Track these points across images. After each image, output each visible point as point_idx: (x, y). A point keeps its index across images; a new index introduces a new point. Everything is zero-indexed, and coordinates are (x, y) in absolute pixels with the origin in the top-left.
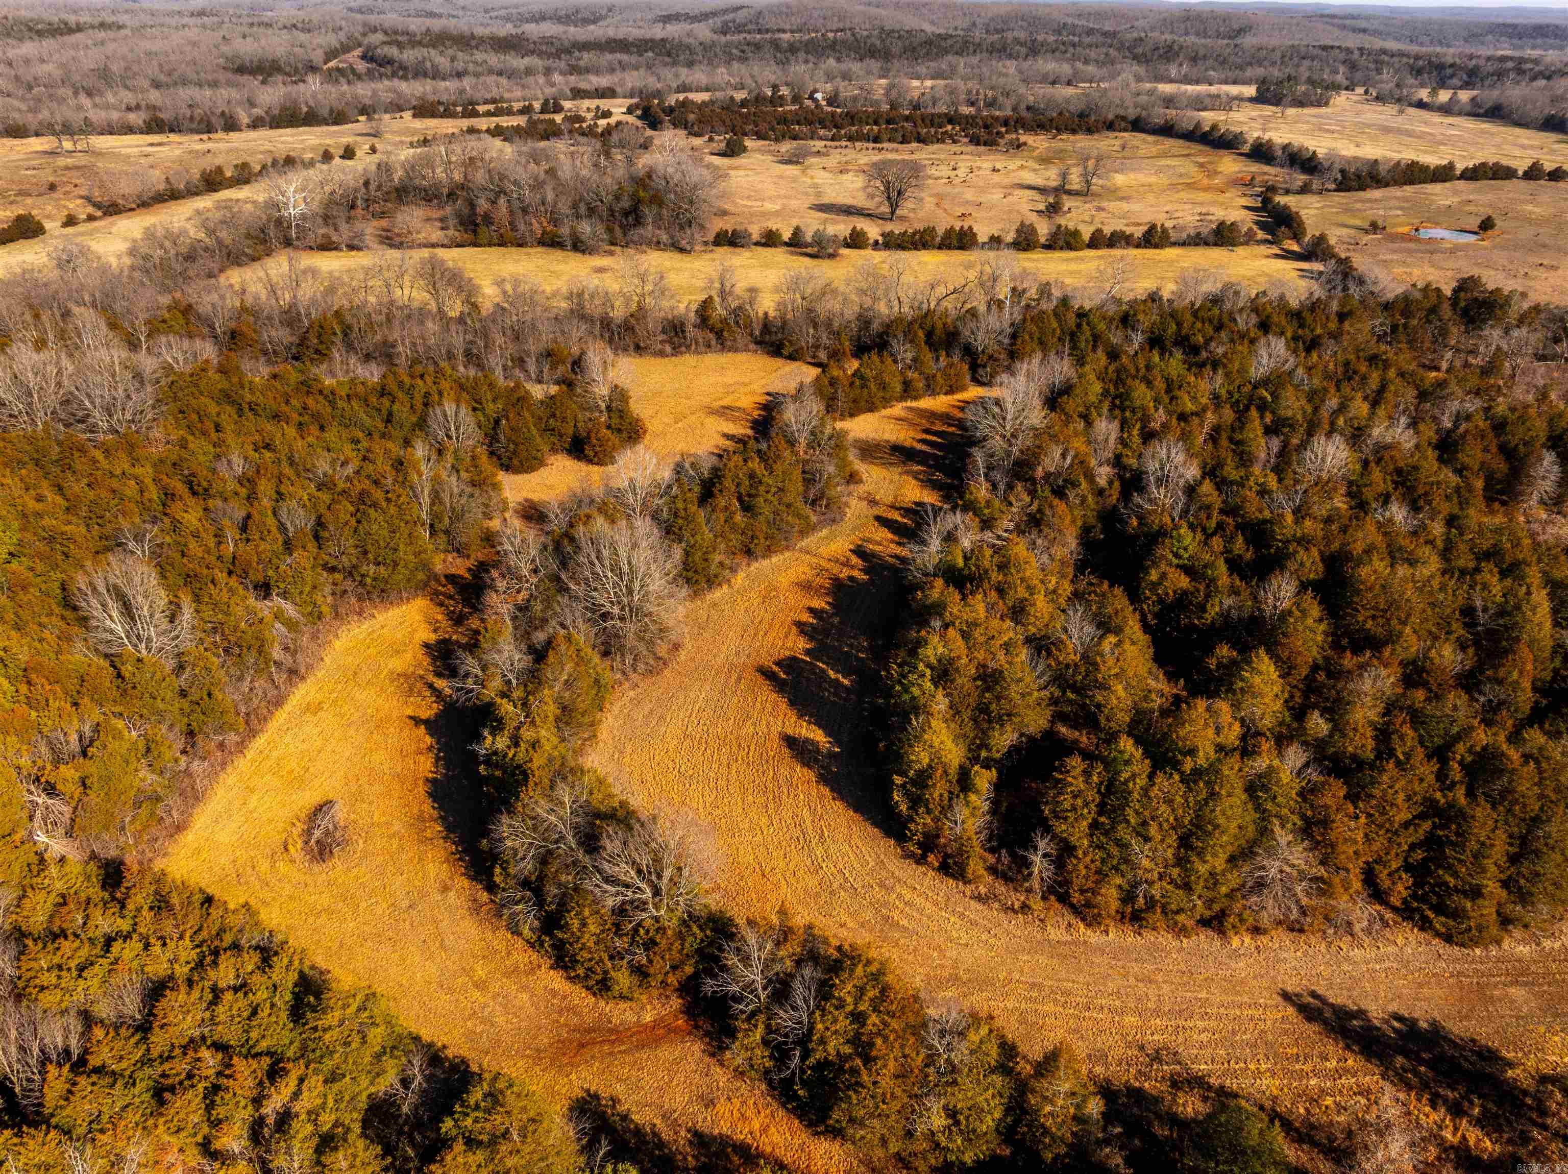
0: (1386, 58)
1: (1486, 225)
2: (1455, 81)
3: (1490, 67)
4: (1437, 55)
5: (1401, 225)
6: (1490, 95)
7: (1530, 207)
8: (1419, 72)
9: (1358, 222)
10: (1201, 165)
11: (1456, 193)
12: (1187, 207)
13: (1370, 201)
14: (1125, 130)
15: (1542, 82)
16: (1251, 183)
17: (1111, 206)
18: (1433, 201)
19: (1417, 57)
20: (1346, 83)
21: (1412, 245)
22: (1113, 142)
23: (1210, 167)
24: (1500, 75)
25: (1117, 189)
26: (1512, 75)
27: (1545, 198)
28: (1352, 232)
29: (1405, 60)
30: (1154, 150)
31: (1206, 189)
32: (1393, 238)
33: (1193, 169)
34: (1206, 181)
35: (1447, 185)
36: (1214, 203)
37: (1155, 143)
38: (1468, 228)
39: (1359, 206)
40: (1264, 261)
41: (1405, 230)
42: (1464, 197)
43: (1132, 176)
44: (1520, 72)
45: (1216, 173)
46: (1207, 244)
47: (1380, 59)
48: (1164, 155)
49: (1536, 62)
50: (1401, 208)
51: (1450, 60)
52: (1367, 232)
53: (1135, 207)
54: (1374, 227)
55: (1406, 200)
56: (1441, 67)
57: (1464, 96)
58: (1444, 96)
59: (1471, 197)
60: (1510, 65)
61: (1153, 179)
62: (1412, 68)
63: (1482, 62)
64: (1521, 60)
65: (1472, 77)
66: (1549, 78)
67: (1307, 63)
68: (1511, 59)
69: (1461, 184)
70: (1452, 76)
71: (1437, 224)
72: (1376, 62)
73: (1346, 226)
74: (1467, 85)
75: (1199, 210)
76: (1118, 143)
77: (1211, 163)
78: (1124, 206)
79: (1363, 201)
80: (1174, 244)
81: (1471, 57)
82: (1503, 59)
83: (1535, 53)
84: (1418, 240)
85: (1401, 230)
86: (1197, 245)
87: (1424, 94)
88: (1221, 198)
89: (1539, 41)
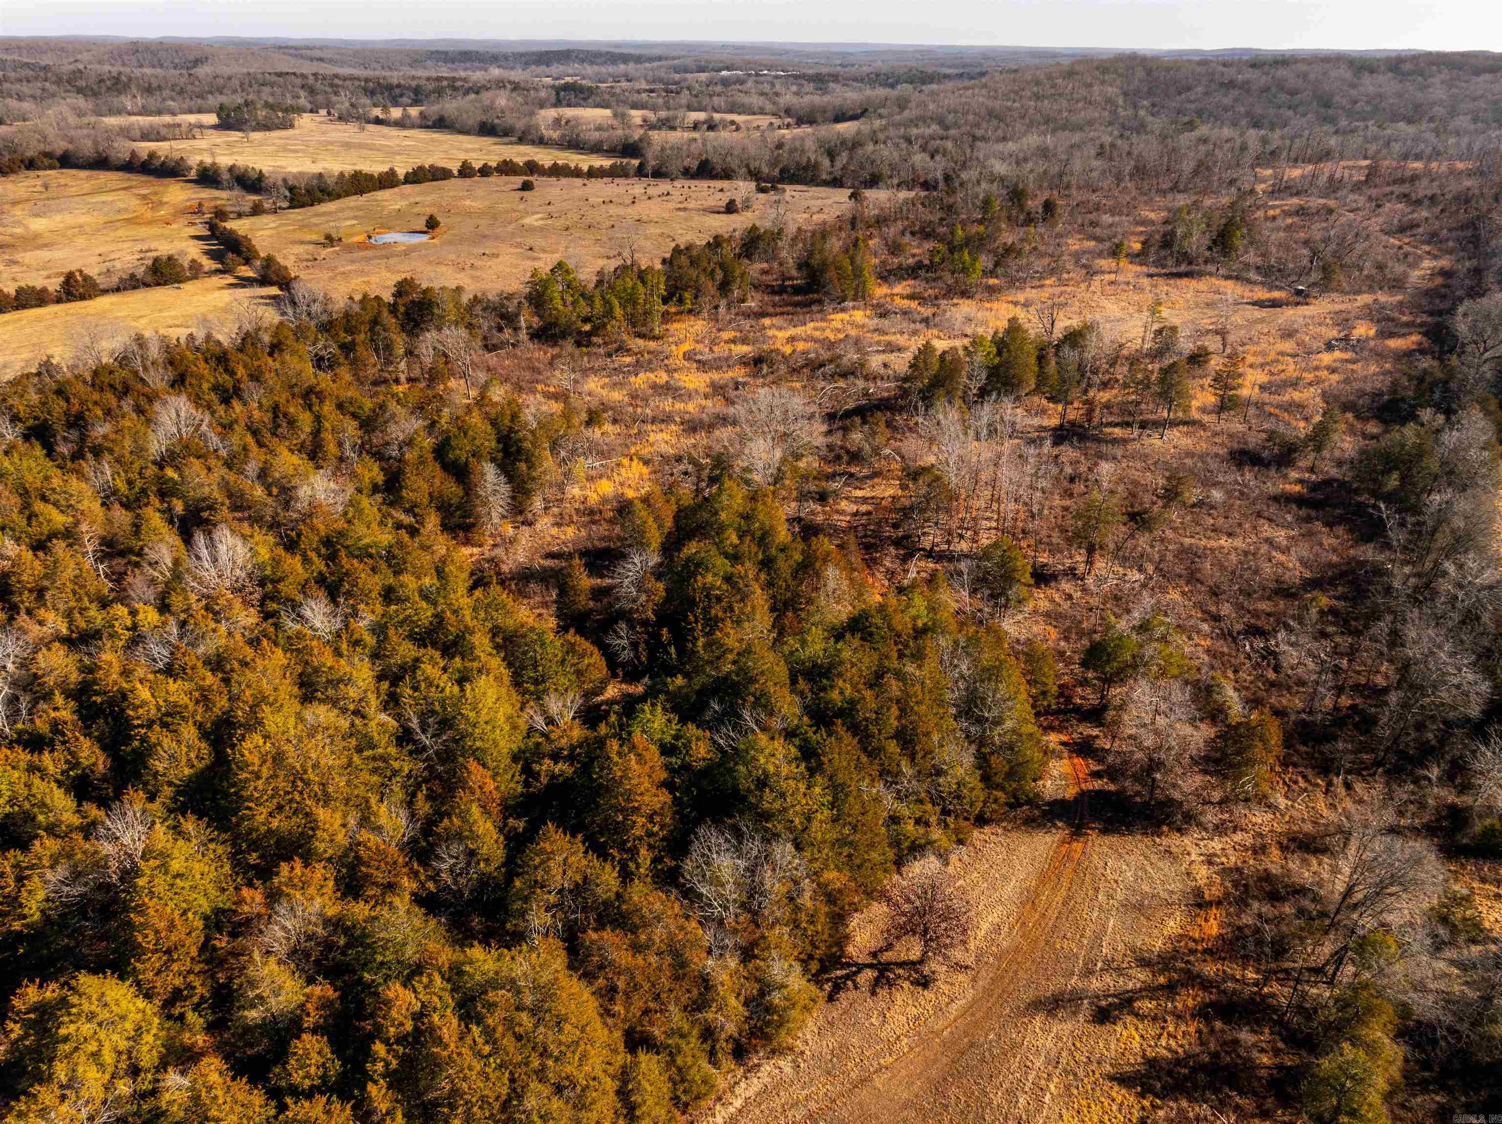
0: (340, 83)
1: (432, 224)
2: (405, 100)
3: (431, 86)
4: (384, 78)
5: (357, 234)
6: (433, 109)
7: (468, 203)
8: (373, 93)
9: (314, 237)
10: (144, 197)
11: (403, 196)
12: (126, 245)
13: (324, 214)
14: (51, 167)
15: (473, 96)
16: (198, 210)
17: (28, 257)
18: (384, 207)
19: (367, 80)
20: (309, 106)
21: (369, 253)
22: (33, 182)
23: (154, 198)
24: (439, 92)
25: (37, 236)
26: (449, 92)
27: (480, 192)
28: (311, 247)
29: (357, 83)
30: (87, 187)
31: (150, 223)
32: (349, 248)
33: (135, 202)
34: (149, 215)
35: (396, 190)
36: (157, 237)
37: (89, 178)
38: (418, 228)
39: (314, 220)
40: (217, 294)
41: (361, 238)
42: (412, 200)
43: (58, 218)
44: (455, 89)
45: (161, 204)
46: (147, 285)
47: (335, 83)
48: (99, 191)
49: (465, 80)
50: (355, 218)
51: (395, 82)
52: (324, 246)
53: (57, 254)
54: (330, 240)
55: (359, 208)
56: (390, 88)
57: (414, 111)
58: (396, 113)
59: (418, 199)
60: (445, 83)
61: (83, 219)
62: (365, 90)
63: (423, 82)
64: (454, 79)
65: (418, 95)
66: (477, 93)
67: (267, 90)
68: (446, 78)
69: (408, 188)
70: (401, 95)
71: (390, 228)
72: (332, 85)
73: (302, 243)
74: (416, 102)
75: (139, 247)
76: (39, 182)
77: (156, 194)
78: (45, 255)
79: (317, 215)
80: (105, 292)
81: (413, 78)
82: (439, 79)
83: (463, 74)
84: (373, 247)
85: (356, 239)
86: (135, 288)
87: (377, 112)
88: (167, 230)
89: (468, 65)
